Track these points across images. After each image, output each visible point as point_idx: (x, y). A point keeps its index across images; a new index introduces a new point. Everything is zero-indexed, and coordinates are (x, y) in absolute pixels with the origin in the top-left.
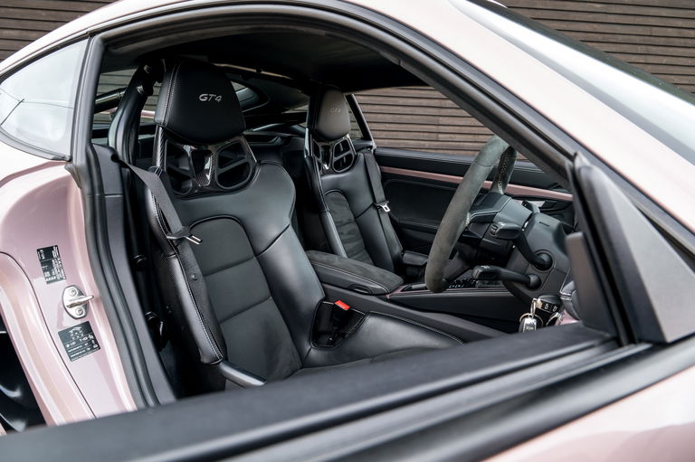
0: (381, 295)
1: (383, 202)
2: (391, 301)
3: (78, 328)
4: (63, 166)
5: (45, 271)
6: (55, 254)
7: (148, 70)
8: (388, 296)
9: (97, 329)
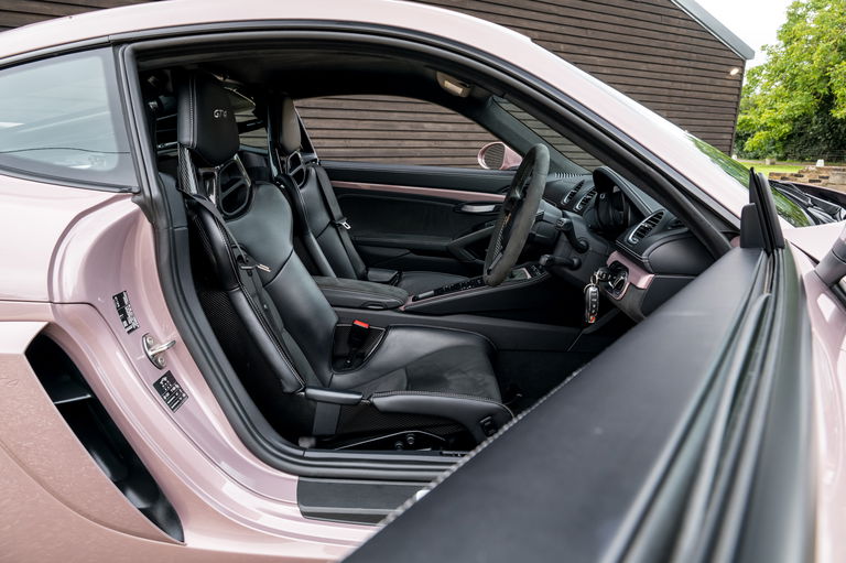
0: (395, 308)
1: (340, 219)
2: (406, 312)
3: (165, 379)
4: (130, 199)
5: (123, 320)
6: (125, 299)
7: (154, 82)
8: (402, 308)
9: (178, 375)
